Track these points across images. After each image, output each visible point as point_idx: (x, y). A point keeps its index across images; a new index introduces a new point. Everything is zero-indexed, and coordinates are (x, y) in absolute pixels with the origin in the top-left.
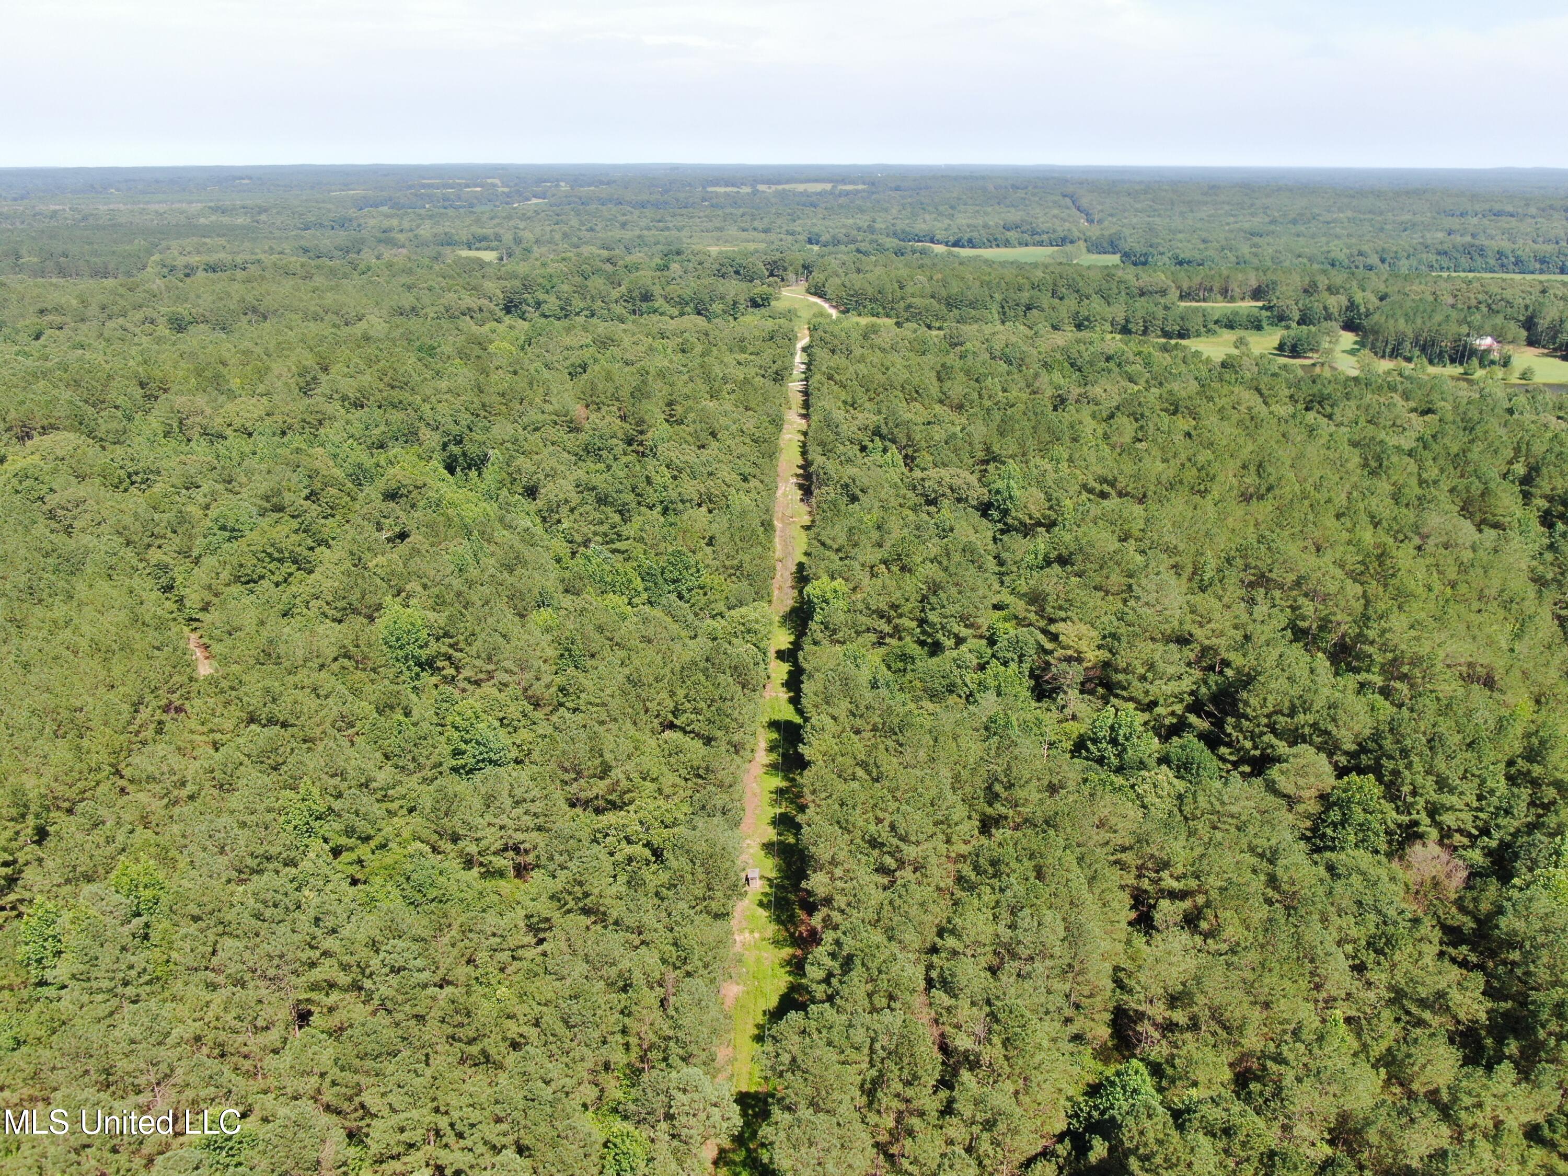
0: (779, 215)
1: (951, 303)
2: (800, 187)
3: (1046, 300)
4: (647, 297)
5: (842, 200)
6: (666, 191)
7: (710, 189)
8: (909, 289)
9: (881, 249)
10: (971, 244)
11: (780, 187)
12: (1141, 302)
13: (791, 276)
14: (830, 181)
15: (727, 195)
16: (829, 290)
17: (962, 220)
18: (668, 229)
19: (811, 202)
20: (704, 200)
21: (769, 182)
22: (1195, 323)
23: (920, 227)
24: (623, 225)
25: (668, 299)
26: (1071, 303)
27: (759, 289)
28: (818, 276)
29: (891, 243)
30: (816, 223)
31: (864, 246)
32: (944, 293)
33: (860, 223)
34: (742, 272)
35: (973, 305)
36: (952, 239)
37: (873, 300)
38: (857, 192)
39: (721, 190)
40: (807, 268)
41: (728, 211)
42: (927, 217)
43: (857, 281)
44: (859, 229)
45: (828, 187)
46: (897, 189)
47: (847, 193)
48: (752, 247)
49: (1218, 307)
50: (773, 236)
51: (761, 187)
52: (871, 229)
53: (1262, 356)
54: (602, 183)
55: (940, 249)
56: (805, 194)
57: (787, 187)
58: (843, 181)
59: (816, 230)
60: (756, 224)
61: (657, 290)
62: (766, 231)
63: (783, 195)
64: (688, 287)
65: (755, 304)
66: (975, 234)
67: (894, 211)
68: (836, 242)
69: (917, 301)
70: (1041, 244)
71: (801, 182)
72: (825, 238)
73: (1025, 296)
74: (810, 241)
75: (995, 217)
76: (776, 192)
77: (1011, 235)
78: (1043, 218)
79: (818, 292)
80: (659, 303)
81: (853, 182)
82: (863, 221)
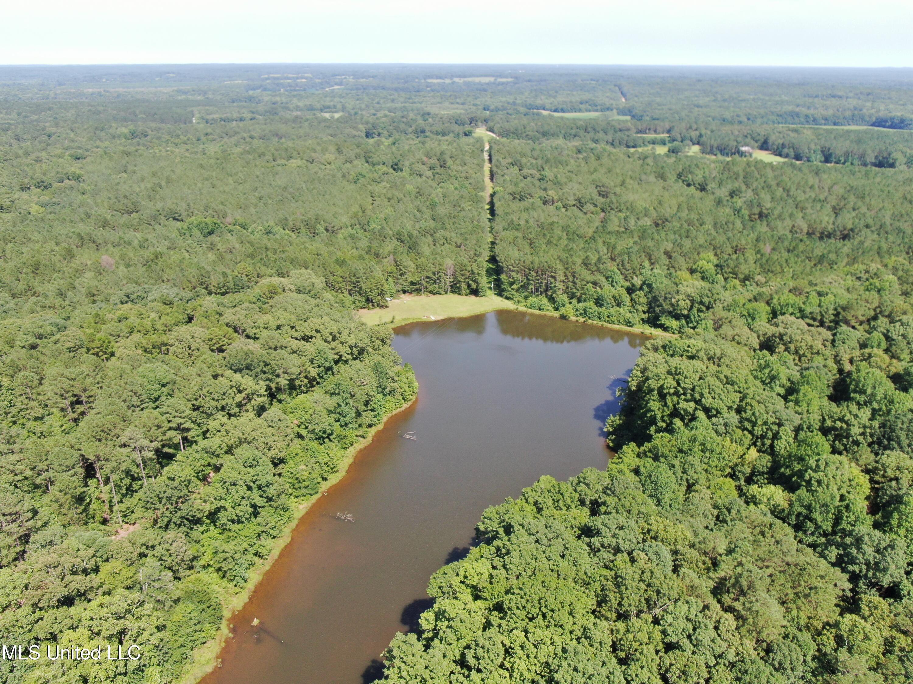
0: (469, 96)
1: (544, 134)
2: (477, 80)
3: (582, 133)
4: (423, 131)
5: (500, 87)
6: (406, 82)
7: (429, 81)
8: (528, 129)
9: (518, 112)
10: (563, 111)
11: (466, 79)
12: (619, 133)
13: (480, 124)
14: (493, 76)
15: (439, 84)
16: (495, 129)
17: (561, 98)
18: (415, 103)
19: (482, 89)
20: (427, 87)
21: (460, 77)
22: (640, 142)
23: (539, 102)
24: (393, 101)
25: (432, 132)
26: (592, 134)
27: (467, 128)
28: (491, 124)
29: (522, 110)
30: (487, 100)
31: (510, 111)
32: (541, 130)
33: (509, 100)
34: (458, 122)
35: (553, 135)
36: (553, 108)
37: (513, 133)
38: (508, 83)
39: (435, 81)
40: (486, 121)
41: (442, 93)
42: (543, 97)
43: (507, 126)
44: (508, 103)
45: (492, 79)
46: (530, 81)
47: (503, 84)
48: (458, 112)
49: (651, 136)
50: (466, 107)
51: (456, 80)
52: (514, 103)
53: (659, 155)
54: (369, 77)
55: (545, 113)
56: (480, 83)
57: (470, 79)
58: (500, 76)
59: (487, 103)
60: (458, 100)
61: (427, 129)
62: (463, 104)
63: (467, 84)
64: (438, 127)
65: (466, 135)
66: (564, 106)
67: (526, 94)
68: (497, 110)
69: (530, 133)
70: (596, 111)
71: (477, 76)
72: (492, 107)
73: (573, 132)
74: (484, 109)
75: (577, 97)
76: (464, 82)
77: (582, 106)
78: (602, 98)
79: (491, 130)
80: (428, 134)
81: (506, 77)
82: (510, 99)
